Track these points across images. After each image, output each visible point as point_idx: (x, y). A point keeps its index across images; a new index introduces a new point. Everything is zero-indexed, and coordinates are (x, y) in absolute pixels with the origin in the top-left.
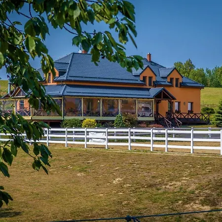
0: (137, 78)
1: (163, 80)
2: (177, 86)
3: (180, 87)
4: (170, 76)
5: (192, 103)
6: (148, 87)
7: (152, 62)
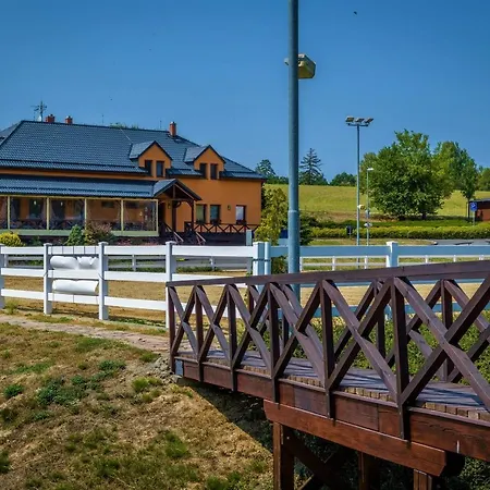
0: (133, 164)
1: (187, 167)
2: (213, 177)
3: (220, 179)
4: (201, 160)
5: (245, 207)
6: (155, 179)
7: (177, 137)
